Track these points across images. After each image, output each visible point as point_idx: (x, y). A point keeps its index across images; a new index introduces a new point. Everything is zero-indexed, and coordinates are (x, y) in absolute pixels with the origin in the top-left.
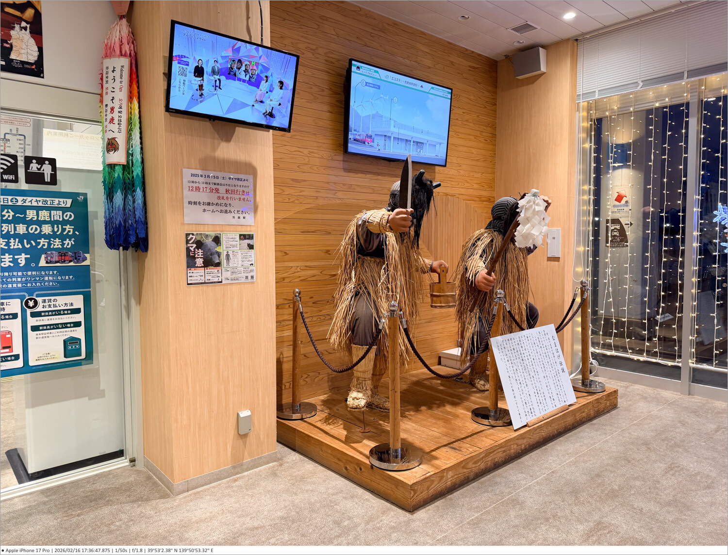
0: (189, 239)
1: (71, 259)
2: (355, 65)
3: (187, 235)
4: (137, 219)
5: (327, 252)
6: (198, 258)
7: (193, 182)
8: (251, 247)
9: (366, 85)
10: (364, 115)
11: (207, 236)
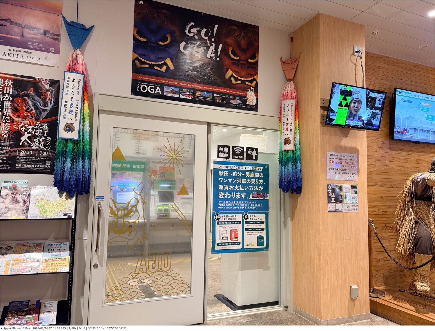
0: (329, 187)
1: (261, 196)
2: (398, 91)
3: (328, 185)
4: (298, 177)
5: (382, 197)
6: (332, 197)
7: (331, 158)
8: (356, 193)
9: (404, 101)
10: (403, 118)
11: (336, 186)
